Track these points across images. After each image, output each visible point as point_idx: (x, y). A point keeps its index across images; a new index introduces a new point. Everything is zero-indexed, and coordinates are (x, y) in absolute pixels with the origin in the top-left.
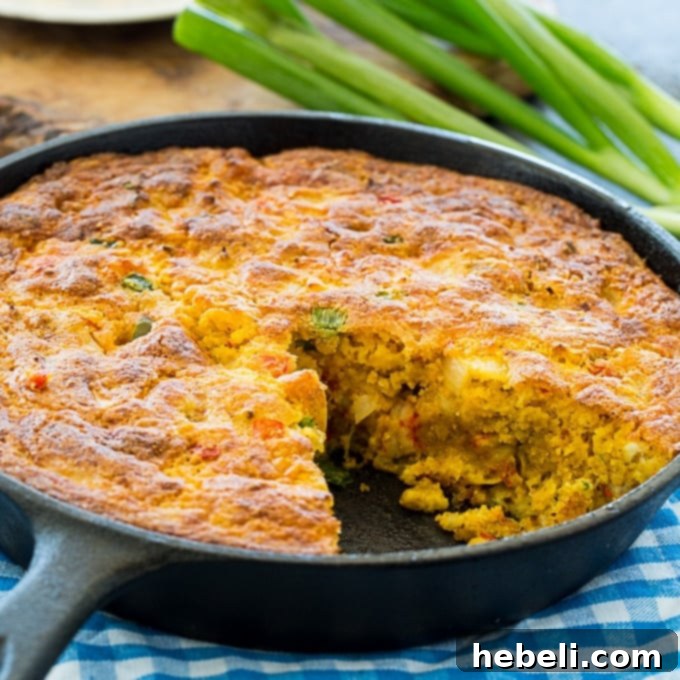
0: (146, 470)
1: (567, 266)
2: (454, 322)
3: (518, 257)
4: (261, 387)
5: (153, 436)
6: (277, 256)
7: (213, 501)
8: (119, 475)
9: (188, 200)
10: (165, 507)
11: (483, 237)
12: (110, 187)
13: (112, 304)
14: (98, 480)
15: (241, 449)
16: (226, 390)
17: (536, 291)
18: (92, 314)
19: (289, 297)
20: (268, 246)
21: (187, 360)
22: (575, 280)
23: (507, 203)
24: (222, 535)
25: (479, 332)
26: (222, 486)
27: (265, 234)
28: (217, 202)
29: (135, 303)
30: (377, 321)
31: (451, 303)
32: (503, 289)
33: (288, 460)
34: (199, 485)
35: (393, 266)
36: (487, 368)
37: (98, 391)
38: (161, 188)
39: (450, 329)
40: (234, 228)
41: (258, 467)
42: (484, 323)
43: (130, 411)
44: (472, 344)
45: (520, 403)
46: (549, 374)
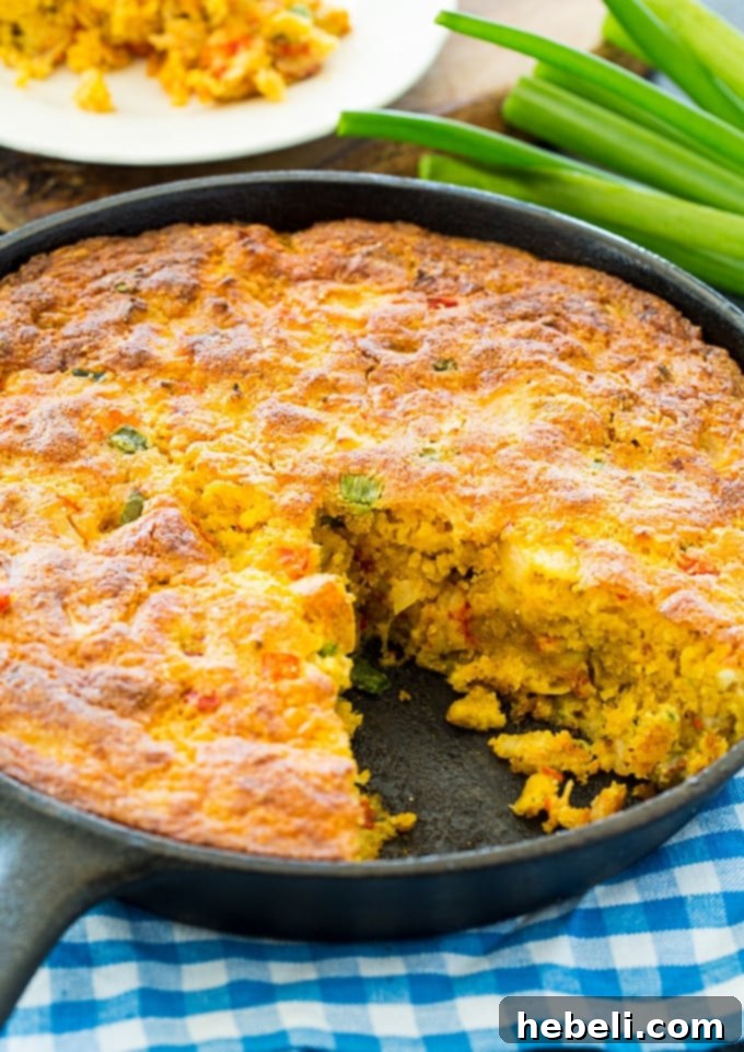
0: (128, 733)
1: (658, 403)
2: (515, 494)
3: (598, 391)
4: (273, 602)
5: (139, 681)
6: (301, 394)
7: (208, 780)
8: (94, 742)
9: (195, 307)
10: (151, 789)
11: (555, 362)
12: (99, 291)
13: (96, 474)
14: (70, 750)
15: (246, 697)
16: (230, 608)
17: (618, 441)
18: (71, 490)
19: (313, 459)
20: (291, 377)
21: (184, 559)
22: (667, 425)
23: (588, 304)
24: (217, 832)
25: (545, 510)
26: (220, 758)
27: (287, 361)
28: (231, 309)
29: (123, 471)
30: (420, 494)
31: (512, 465)
32: (577, 440)
33: (303, 711)
34: (192, 756)
35: (443, 407)
36: (552, 561)
37: (73, 610)
38: (162, 292)
39: (508, 505)
40: (249, 354)
41: (266, 724)
42: (552, 497)
43: (112, 644)
44: (537, 526)
45: (593, 608)
46: (629, 575)
